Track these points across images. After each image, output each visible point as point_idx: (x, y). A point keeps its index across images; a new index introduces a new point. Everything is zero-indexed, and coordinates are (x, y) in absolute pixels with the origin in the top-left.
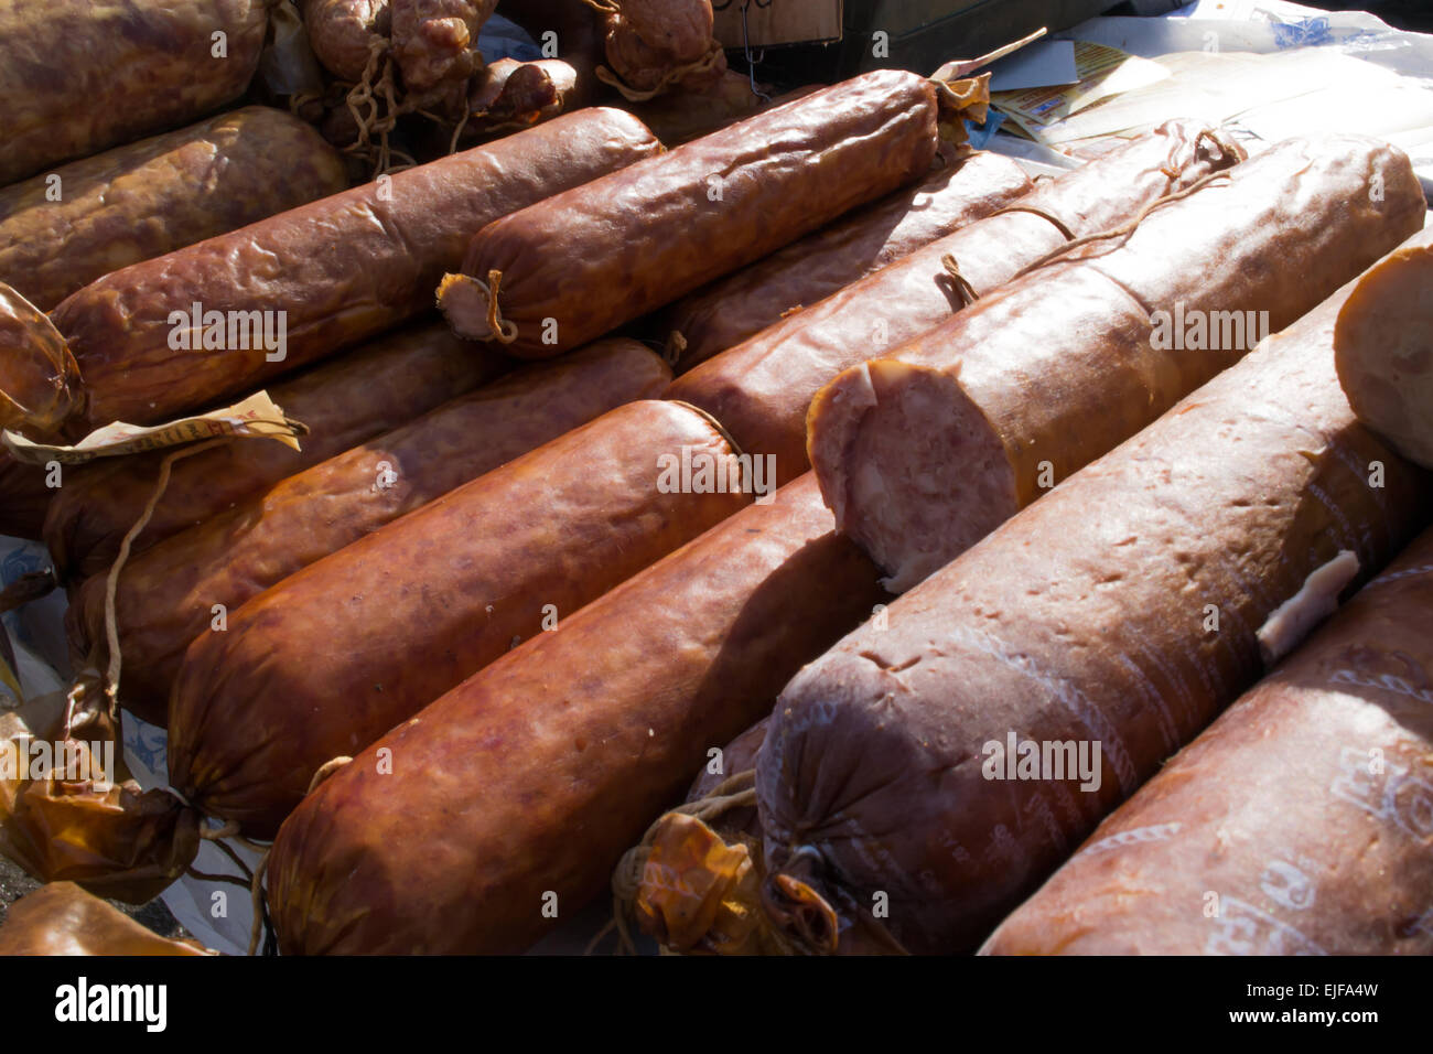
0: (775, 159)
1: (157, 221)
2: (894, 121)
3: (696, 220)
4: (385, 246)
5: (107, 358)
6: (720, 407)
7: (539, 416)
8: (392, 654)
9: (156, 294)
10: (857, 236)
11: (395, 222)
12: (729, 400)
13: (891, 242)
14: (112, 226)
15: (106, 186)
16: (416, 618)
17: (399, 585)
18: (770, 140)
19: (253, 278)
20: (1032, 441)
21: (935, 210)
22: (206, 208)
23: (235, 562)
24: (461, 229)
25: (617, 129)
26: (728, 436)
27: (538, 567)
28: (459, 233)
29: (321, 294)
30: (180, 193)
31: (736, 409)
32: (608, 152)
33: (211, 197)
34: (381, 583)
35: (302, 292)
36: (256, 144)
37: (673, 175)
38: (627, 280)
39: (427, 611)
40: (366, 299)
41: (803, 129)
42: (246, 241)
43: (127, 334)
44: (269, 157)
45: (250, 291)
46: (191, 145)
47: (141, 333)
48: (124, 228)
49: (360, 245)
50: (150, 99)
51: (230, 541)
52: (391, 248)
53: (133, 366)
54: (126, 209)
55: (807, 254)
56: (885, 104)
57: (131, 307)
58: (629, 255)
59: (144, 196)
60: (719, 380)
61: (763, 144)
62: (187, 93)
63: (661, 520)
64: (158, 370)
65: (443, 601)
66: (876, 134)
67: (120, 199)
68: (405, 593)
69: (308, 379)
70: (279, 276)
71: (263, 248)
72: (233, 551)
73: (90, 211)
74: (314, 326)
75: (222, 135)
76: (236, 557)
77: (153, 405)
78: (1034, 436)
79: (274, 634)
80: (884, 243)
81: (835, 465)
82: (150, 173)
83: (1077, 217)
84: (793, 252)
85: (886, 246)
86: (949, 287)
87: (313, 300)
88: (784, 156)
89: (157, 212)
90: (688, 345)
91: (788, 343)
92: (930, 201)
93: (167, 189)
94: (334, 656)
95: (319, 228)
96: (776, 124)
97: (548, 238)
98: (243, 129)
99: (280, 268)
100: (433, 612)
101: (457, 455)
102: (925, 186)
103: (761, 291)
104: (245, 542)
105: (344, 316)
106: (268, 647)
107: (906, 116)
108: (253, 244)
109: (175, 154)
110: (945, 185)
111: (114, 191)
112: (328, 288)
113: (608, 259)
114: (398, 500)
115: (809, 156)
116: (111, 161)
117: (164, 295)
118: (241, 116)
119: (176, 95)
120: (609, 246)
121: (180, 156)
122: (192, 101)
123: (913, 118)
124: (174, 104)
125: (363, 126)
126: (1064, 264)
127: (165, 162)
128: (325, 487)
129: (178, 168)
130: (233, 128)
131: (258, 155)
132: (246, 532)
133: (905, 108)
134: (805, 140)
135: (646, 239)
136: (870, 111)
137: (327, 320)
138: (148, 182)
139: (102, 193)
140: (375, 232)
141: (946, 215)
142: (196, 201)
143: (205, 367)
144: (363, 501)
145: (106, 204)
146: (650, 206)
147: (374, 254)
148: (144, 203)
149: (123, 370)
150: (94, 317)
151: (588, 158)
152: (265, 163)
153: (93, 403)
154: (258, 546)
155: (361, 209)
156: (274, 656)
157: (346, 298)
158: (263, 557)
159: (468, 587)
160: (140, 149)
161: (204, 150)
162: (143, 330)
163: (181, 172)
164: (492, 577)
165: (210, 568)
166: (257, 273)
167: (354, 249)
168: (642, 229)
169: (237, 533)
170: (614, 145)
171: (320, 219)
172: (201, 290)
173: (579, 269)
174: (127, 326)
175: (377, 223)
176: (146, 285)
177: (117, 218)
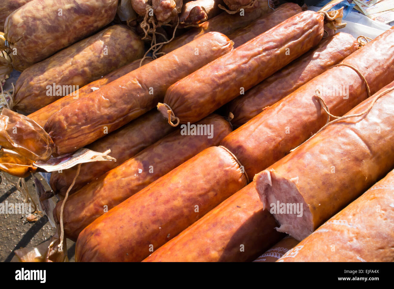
0: (264, 54)
1: (86, 69)
2: (306, 33)
3: (237, 79)
4: (142, 92)
5: (61, 138)
6: (237, 152)
7: (185, 147)
8: (131, 244)
9: (74, 117)
10: (293, 71)
11: (145, 84)
12: (239, 150)
13: (304, 73)
14: (74, 72)
15: (72, 59)
16: (139, 233)
17: (134, 222)
18: (263, 47)
19: (102, 109)
20: (320, 205)
21: (320, 59)
22: (101, 63)
23: (95, 201)
24: (165, 83)
25: (216, 42)
26: (239, 162)
27: (175, 214)
28: (165, 85)
29: (122, 110)
30: (93, 59)
31: (242, 153)
32: (212, 51)
33: (102, 59)
34: (129, 221)
35: (117, 111)
36: (115, 40)
37: (230, 64)
38: (214, 101)
39: (142, 231)
40: (136, 109)
41: (274, 41)
42: (101, 96)
43: (66, 130)
44: (119, 44)
45: (101, 113)
46: (96, 42)
47: (70, 130)
48: (77, 72)
49: (134, 93)
50: (84, 29)
51: (94, 194)
52: (144, 93)
53: (69, 139)
54: (77, 66)
55: (276, 79)
56: (303, 28)
57: (67, 122)
58: (214, 94)
59: (83, 61)
60: (238, 142)
61: (261, 49)
62: (95, 25)
63: (215, 193)
64: (76, 139)
65: (146, 227)
66: (300, 39)
67: (76, 63)
68: (136, 225)
69: (122, 132)
70: (110, 106)
71: (106, 98)
72: (94, 198)
73: (68, 67)
74: (121, 119)
75: (105, 38)
76: (96, 199)
77: (76, 148)
78: (320, 203)
79: (98, 239)
80: (301, 73)
81: (262, 193)
82: (85, 53)
83: (365, 68)
84: (271, 79)
85: (302, 75)
86: (317, 101)
87: (120, 112)
88: (267, 52)
89: (86, 66)
90: (234, 117)
91: (261, 127)
92: (319, 55)
93: (89, 58)
94: (114, 247)
95: (122, 89)
96: (266, 40)
97: (188, 93)
98: (112, 35)
99: (110, 104)
100: (143, 230)
101: (160, 162)
102: (318, 49)
103: (259, 95)
104: (98, 195)
105: (130, 114)
106: (96, 243)
107: (311, 30)
108: (103, 97)
109: (92, 46)
110: (325, 48)
111: (74, 61)
112: (125, 108)
113: (207, 97)
114: (142, 178)
115: (276, 51)
116: (73, 49)
117: (76, 117)
118: (111, 30)
119: (92, 26)
120: (207, 93)
121: (93, 47)
122: (97, 27)
123: (313, 31)
124: (92, 28)
125: (146, 32)
126: (344, 125)
127: (89, 49)
128: (121, 175)
129: (92, 51)
130: (108, 35)
131: (116, 44)
132: (99, 191)
133: (311, 28)
134: (275, 45)
135: (220, 89)
136: (298, 31)
137: (125, 116)
138: (84, 57)
139: (71, 62)
140: (139, 88)
141: (324, 60)
142: (98, 61)
143: (89, 136)
144: (132, 180)
145: (72, 65)
146: (222, 77)
147: (138, 95)
148: (82, 64)
149: (66, 140)
150: (57, 126)
151: (206, 54)
152: (118, 46)
153: (59, 149)
154: (102, 196)
155: (135, 81)
156: (98, 246)
157: (130, 110)
158: (103, 199)
159: (154, 222)
160: (82, 44)
161: (99, 43)
162: (70, 129)
163: (93, 52)
164: (161, 218)
165: (88, 203)
166: (103, 107)
167: (132, 95)
168: (219, 85)
169: (97, 191)
170: (215, 48)
171: (122, 86)
172: (87, 114)
173: (197, 102)
174: (66, 128)
175: (140, 85)
176: (72, 114)
177: (75, 69)
